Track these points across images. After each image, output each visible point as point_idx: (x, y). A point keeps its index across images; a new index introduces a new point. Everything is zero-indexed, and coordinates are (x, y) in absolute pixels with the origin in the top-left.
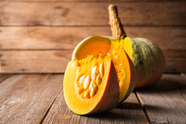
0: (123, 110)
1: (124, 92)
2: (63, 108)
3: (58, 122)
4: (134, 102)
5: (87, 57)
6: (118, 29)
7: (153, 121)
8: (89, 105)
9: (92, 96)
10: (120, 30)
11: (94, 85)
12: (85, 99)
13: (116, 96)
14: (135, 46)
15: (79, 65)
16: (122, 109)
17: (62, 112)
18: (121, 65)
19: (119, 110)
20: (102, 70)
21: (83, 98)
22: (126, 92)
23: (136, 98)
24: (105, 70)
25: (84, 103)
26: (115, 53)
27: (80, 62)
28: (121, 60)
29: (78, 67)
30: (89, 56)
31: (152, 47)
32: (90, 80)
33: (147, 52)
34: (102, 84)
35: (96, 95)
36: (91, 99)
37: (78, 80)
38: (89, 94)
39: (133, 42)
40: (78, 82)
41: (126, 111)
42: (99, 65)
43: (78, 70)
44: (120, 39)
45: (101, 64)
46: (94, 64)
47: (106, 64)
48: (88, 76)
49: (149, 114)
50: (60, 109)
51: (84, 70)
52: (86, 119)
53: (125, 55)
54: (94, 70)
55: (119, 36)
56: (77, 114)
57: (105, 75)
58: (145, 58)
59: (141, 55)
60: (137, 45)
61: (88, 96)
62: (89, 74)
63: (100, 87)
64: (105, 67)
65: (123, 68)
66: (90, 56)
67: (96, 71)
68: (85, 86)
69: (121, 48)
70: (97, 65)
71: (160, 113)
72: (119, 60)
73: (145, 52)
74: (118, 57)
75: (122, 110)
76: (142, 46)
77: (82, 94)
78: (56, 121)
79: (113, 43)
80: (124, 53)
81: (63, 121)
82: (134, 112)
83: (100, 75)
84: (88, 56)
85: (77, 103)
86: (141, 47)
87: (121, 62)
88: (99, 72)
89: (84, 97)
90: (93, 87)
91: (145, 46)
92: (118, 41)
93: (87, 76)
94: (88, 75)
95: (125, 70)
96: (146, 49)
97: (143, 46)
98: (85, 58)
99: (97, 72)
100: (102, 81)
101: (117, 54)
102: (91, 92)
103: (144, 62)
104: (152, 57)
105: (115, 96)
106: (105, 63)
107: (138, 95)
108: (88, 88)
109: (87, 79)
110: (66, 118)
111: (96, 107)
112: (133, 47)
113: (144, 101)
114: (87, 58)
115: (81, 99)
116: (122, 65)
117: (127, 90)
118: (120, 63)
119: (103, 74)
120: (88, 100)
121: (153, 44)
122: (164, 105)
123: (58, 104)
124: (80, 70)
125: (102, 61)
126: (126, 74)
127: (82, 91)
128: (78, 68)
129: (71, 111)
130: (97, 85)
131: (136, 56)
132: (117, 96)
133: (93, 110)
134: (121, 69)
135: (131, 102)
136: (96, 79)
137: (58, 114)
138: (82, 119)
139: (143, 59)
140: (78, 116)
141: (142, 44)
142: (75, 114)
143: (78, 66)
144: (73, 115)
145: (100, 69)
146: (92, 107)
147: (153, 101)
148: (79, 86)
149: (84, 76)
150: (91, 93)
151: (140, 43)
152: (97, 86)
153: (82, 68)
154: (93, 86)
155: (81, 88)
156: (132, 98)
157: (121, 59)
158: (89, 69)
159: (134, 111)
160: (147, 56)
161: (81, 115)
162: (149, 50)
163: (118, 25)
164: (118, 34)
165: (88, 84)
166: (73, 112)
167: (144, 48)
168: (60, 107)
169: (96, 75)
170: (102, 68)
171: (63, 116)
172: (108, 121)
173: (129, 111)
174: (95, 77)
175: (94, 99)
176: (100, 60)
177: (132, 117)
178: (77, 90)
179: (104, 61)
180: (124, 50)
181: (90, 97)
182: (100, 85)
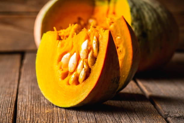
1: (124, 76)
2: (35, 100)
3: (37, 116)
4: (135, 93)
5: (68, 26)
7: (166, 114)
8: (77, 93)
9: (82, 80)
11: (85, 66)
12: (70, 86)
13: (115, 80)
14: (134, 10)
15: (60, 38)
17: (37, 105)
18: (119, 38)
19: (117, 103)
20: (96, 45)
21: (68, 84)
22: (126, 77)
23: (137, 87)
24: (101, 45)
25: (71, 91)
28: (119, 32)
29: (58, 41)
30: (71, 25)
31: (159, 10)
32: (78, 59)
33: (153, 19)
34: (96, 64)
35: (88, 80)
36: (80, 86)
37: (60, 60)
38: (77, 78)
39: (131, 4)
40: (60, 62)
41: (126, 104)
42: (91, 38)
43: (59, 46)
45: (95, 37)
46: (84, 37)
47: (102, 37)
48: (75, 54)
49: (159, 106)
50: (33, 102)
51: (68, 45)
52: (73, 113)
53: (124, 23)
54: (84, 45)
56: (59, 107)
57: (100, 52)
58: (150, 28)
59: (144, 22)
60: (138, 7)
61: (77, 82)
62: (77, 51)
63: (94, 69)
64: (100, 41)
65: (123, 42)
66: (73, 25)
67: (88, 46)
68: (71, 67)
69: (111, 11)
70: (88, 37)
71: (174, 105)
72: (117, 31)
73: (150, 19)
74: (115, 27)
75: (120, 102)
76: (144, 9)
77: (66, 79)
78: (35, 115)
80: (123, 21)
81: (44, 115)
82: (138, 105)
83: (93, 52)
85: (59, 91)
86: (143, 10)
87: (119, 34)
88: (91, 48)
90: (84, 69)
91: (149, 10)
93: (73, 54)
94: (75, 52)
95: (125, 44)
96: (150, 14)
97: (147, 9)
98: (65, 29)
99: (89, 48)
100: (96, 60)
101: (113, 23)
102: (80, 75)
103: (149, 33)
104: (159, 26)
106: (100, 34)
108: (75, 70)
109: (74, 57)
110: (46, 111)
111: (88, 96)
112: (131, 11)
113: (149, 90)
114: (68, 29)
115: (66, 86)
116: (120, 39)
117: (128, 73)
118: (118, 36)
119: (98, 50)
120: (76, 87)
121: (161, 6)
122: (178, 96)
123: (25, 95)
124: (62, 46)
125: (96, 33)
126: (126, 51)
127: (65, 75)
128: (58, 43)
130: (90, 65)
131: (136, 24)
132: (116, 81)
133: (84, 100)
134: (119, 44)
135: (132, 92)
136: (87, 57)
137: (33, 108)
138: (68, 112)
139: (147, 30)
140: (62, 109)
141: (145, 7)
142: (57, 107)
144: (55, 108)
145: (93, 43)
146: (82, 96)
148: (61, 68)
149: (68, 54)
150: (81, 77)
151: (142, 5)
152: (89, 67)
153: (64, 43)
154: (83, 67)
155: (65, 71)
156: (131, 87)
157: (119, 29)
158: (77, 43)
159: (137, 103)
160: (153, 24)
161: (66, 108)
162: (155, 15)
165: (76, 65)
166: (53, 105)
167: (148, 13)
168: (31, 99)
169: (87, 52)
170: (96, 42)
171: (41, 110)
172: (105, 115)
173: (131, 103)
174: (85, 55)
175: (85, 85)
176: (92, 32)
177: (136, 110)
178: (59, 73)
179: (98, 32)
180: (123, 17)
181: (79, 82)
182: (93, 65)
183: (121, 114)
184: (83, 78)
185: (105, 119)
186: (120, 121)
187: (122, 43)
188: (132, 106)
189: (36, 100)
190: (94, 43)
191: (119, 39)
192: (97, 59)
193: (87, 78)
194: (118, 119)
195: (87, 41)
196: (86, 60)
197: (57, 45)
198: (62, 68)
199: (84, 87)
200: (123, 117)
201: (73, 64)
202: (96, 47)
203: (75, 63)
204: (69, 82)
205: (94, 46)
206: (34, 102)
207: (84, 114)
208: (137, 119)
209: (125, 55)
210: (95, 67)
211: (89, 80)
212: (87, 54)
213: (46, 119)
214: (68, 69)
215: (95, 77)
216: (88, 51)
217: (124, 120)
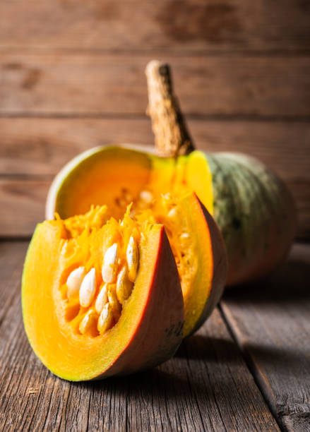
0: (188, 364)
1: (194, 312)
2: (20, 353)
3: (4, 406)
4: (218, 336)
5: (89, 210)
6: (172, 129)
7: (280, 403)
8: (94, 356)
9: (104, 330)
10: (177, 131)
11: (110, 298)
12: (82, 337)
13: (174, 330)
14: (220, 179)
15: (67, 235)
16: (188, 360)
17: (17, 370)
18: (185, 235)
19: (180, 364)
20: (133, 256)
21: (79, 333)
22: (199, 313)
23: (221, 320)
24: (143, 257)
25: (82, 349)
26: (170, 202)
27: (68, 222)
28: (187, 223)
29: (62, 240)
30: (95, 207)
31: (264, 179)
32: (99, 282)
33: (252, 194)
34: (133, 297)
35: (115, 329)
36: (99, 340)
37: (64, 280)
38: (94, 321)
39: (214, 167)
40: (64, 286)
42: (125, 240)
43: (64, 251)
44: (176, 156)
45: (132, 240)
46: (110, 238)
47: (147, 239)
48: (93, 271)
49: (263, 376)
50: (14, 358)
51: (80, 250)
52: (85, 394)
53: (198, 207)
54: (109, 255)
55: (175, 148)
56: (60, 378)
57: (142, 273)
58: (247, 211)
59: (236, 200)
60: (226, 173)
61: (93, 329)
62: (96, 265)
63: (128, 306)
64: (142, 248)
65: (193, 245)
66: (98, 207)
67: (117, 257)
68: (84, 299)
70: (119, 239)
71: (296, 376)
72: (181, 223)
73: (248, 194)
74: (179, 213)
75: (186, 361)
76: (238, 176)
77: (75, 321)
79: (157, 165)
80: (196, 202)
81: (20, 402)
82: (221, 372)
83: (127, 271)
84: (92, 207)
85: (59, 345)
86: (235, 178)
87: (185, 229)
88: (124, 262)
89: (82, 332)
90: (107, 305)
91: (246, 178)
92: (171, 162)
93: (89, 270)
94: (93, 267)
95: (197, 250)
96: (248, 185)
97: (241, 176)
98: (84, 213)
99: (119, 262)
100: (132, 288)
101: (174, 205)
102: (101, 317)
103: (245, 221)
104: (264, 208)
105: (172, 330)
106: (142, 234)
107: (227, 310)
108: (92, 304)
109: (90, 278)
110: (30, 391)
111: (114, 364)
112: (214, 180)
113: (245, 332)
114: (89, 214)
115: (73, 335)
116: (189, 238)
117: (202, 307)
118: (184, 232)
119: (138, 268)
120: (91, 341)
121: (267, 172)
122: (300, 346)
123: (7, 338)
124: (70, 251)
125: (135, 230)
126: (200, 262)
127: (74, 312)
128: (63, 245)
129: (44, 368)
130: (120, 299)
131: (222, 204)
132: (175, 332)
133: (108, 371)
134: (187, 247)
135: (211, 334)
136: (115, 281)
137: (6, 377)
138: (74, 394)
139: (242, 214)
140: (64, 384)
141: (239, 172)
142: (55, 377)
143: (65, 239)
144: (50, 380)
145: (128, 252)
146: (104, 362)
147: (268, 333)
148: (65, 297)
149: (80, 270)
150: (102, 322)
151: (233, 169)
152: (118, 301)
153: (74, 245)
154: (108, 301)
155: (73, 303)
157: (186, 219)
158: (97, 249)
159: (221, 366)
160: (252, 205)
161: (72, 383)
162: (257, 188)
163: (173, 117)
164: (172, 142)
165: (93, 294)
166: (49, 372)
167: (244, 184)
168: (14, 350)
169: (116, 269)
170: (134, 250)
171: (21, 385)
172: (149, 405)
173: (206, 367)
174: (111, 275)
175: (108, 340)
176: (127, 226)
177: (217, 390)
178: (61, 308)
179: (139, 228)
180: (195, 194)
181: (99, 332)
182: (127, 299)
183: (184, 403)
184: (106, 325)
185: (149, 419)
186: (179, 429)
187: (191, 246)
188: (209, 376)
189: (22, 355)
190: (130, 252)
191: (186, 239)
192: (135, 287)
193: (114, 325)
194: (175, 422)
195: (115, 246)
196: (113, 286)
197: (61, 250)
198: (68, 296)
199: (107, 343)
200: (187, 416)
201: (88, 291)
202: (133, 260)
203: (92, 289)
204: (80, 329)
205: (130, 258)
206: (15, 361)
207: (106, 400)
208: (217, 423)
209: (198, 270)
210: (130, 303)
211: (119, 331)
212: (115, 273)
213: (20, 417)
214: (79, 302)
215: (129, 326)
216: (118, 268)
217: (189, 426)
